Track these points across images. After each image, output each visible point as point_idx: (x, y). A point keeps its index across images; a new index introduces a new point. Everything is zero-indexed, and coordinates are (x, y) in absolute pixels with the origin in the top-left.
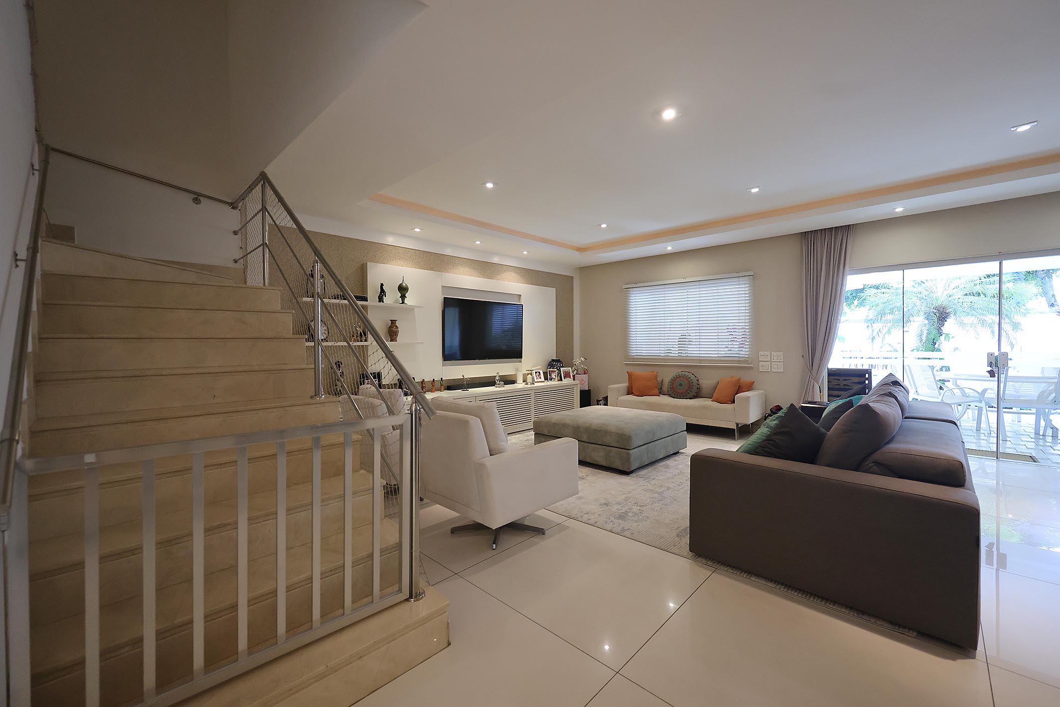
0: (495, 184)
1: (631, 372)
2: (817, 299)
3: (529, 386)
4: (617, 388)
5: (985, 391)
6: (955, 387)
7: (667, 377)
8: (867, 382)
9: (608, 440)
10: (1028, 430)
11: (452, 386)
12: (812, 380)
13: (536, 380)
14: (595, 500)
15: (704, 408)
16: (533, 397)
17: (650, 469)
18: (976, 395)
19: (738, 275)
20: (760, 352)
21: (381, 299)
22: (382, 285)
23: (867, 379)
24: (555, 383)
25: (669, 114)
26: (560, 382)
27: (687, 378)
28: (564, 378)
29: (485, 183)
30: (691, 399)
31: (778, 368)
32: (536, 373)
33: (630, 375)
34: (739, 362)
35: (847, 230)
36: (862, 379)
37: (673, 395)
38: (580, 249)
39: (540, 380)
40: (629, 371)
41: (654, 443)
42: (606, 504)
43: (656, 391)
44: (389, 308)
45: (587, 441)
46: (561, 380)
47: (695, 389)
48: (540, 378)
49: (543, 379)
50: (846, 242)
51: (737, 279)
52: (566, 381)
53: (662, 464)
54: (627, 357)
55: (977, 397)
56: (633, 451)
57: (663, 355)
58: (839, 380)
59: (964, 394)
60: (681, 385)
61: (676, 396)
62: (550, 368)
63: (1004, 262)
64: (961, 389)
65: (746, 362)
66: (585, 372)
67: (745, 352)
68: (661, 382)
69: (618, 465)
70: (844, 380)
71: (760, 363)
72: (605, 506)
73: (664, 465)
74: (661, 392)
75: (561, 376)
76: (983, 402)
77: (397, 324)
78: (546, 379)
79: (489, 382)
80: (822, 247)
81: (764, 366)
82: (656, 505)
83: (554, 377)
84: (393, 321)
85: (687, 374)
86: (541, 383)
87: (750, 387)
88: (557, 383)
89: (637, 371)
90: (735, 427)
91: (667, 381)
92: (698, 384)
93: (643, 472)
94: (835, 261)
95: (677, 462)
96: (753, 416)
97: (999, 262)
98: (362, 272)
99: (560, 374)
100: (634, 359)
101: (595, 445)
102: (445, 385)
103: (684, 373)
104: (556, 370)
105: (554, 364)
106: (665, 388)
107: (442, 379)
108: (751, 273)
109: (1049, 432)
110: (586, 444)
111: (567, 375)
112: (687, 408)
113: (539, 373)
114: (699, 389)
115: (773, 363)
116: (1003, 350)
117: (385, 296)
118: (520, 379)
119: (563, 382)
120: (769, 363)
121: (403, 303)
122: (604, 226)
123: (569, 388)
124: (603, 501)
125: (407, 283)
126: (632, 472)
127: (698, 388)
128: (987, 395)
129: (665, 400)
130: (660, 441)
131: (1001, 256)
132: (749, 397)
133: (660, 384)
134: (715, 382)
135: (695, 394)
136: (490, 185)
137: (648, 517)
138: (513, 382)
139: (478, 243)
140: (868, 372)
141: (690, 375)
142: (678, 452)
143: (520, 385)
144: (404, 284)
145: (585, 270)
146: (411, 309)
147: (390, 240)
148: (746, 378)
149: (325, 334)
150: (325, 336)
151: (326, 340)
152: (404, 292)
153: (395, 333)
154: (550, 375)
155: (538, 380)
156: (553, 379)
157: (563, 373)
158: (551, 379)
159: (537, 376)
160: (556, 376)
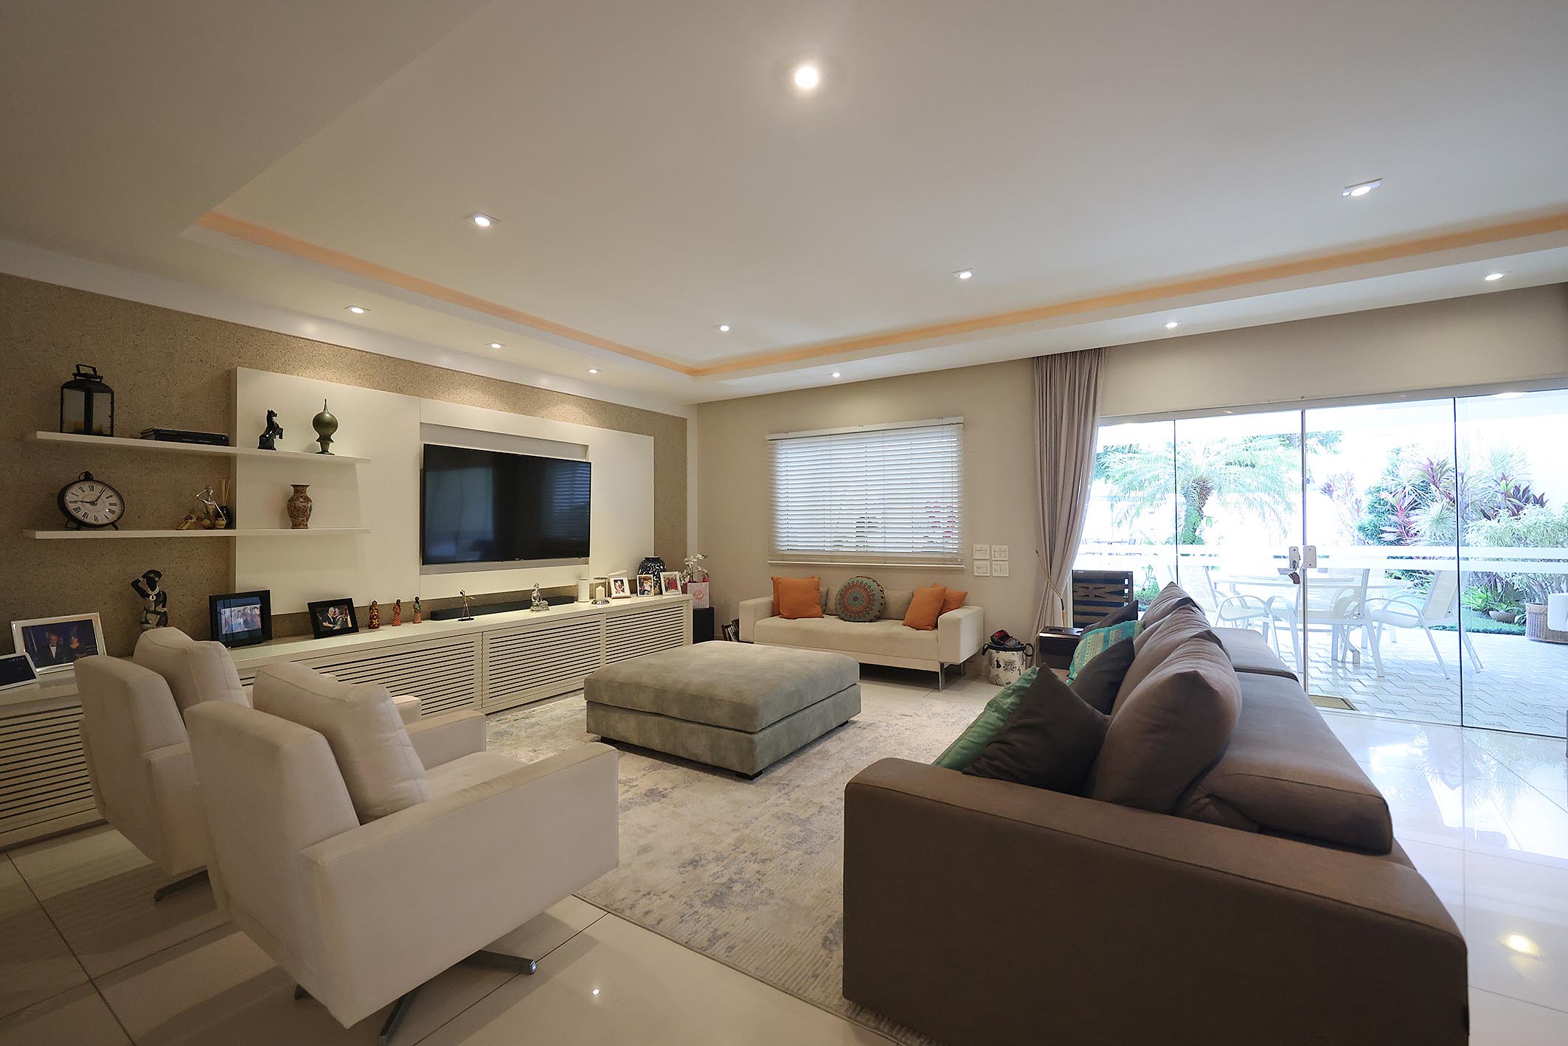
0: (493, 220)
1: (778, 579)
2: (1056, 461)
3: (600, 606)
4: (754, 605)
5: (1271, 600)
6: (1233, 595)
7: (834, 585)
8: (1126, 591)
9: (718, 715)
10: (1323, 653)
11: (440, 611)
12: (1051, 590)
13: (614, 595)
14: (674, 853)
15: (890, 638)
16: (603, 626)
17: (793, 763)
18: (1262, 605)
19: (941, 422)
20: (975, 546)
21: (266, 443)
22: (271, 414)
23: (1127, 587)
24: (649, 598)
25: (807, 78)
26: (658, 597)
27: (866, 588)
28: (667, 590)
29: (471, 216)
30: (871, 621)
31: (1002, 570)
32: (616, 581)
33: (776, 583)
34: (944, 561)
35: (1097, 354)
36: (1119, 587)
37: (843, 616)
38: (694, 372)
39: (622, 594)
40: (775, 576)
41: (801, 714)
42: (694, 863)
43: (818, 609)
44: (290, 461)
45: (678, 717)
46: (661, 593)
47: (876, 607)
48: (623, 591)
49: (627, 592)
50: (1096, 376)
51: (939, 429)
52: (669, 596)
53: (817, 748)
54: (773, 552)
55: (1261, 609)
56: (761, 735)
57: (829, 549)
58: (1088, 588)
59: (1244, 605)
60: (856, 599)
61: (847, 618)
62: (642, 574)
63: (1308, 412)
64: (1241, 598)
65: (953, 560)
66: (704, 578)
67: (952, 546)
68: (825, 594)
69: (733, 762)
70: (1096, 588)
71: (976, 562)
72: (690, 868)
73: (819, 752)
74: (825, 611)
75: (660, 586)
76: (1270, 616)
77: (309, 493)
78: (633, 591)
79: (520, 601)
80: (1062, 381)
81: (981, 568)
82: (793, 854)
83: (647, 588)
84: (299, 488)
85: (865, 581)
86: (623, 600)
87: (960, 602)
89: (786, 576)
90: (938, 670)
91: (834, 592)
92: (882, 597)
93: (781, 771)
94: (1081, 401)
95: (843, 745)
96: (965, 649)
97: (1299, 412)
98: (227, 386)
99: (658, 583)
100: (783, 557)
101: (693, 726)
102: (425, 609)
103: (860, 579)
104: (652, 576)
105: (650, 566)
106: (832, 604)
108: (960, 419)
109: (1350, 655)
110: (678, 723)
111: (671, 585)
112: (863, 638)
113: (622, 581)
114: (884, 605)
115: (994, 562)
116: (1309, 543)
117: (281, 437)
118: (584, 594)
119: (664, 598)
120: (988, 562)
121: (324, 451)
122: (725, 328)
123: (676, 607)
124: (688, 855)
125: (333, 412)
126: (760, 773)
127: (882, 604)
128: (1274, 605)
129: (831, 624)
130: (813, 708)
131: (1304, 403)
132: (959, 620)
133: (824, 598)
134: (907, 593)
135: (878, 614)
136: (482, 222)
137: (771, 894)
138: (571, 599)
139: (496, 346)
140: (1129, 575)
141: (870, 582)
142: (847, 722)
143: (584, 605)
144: (327, 415)
145: (706, 408)
146: (347, 466)
147: (309, 330)
148: (954, 586)
149: (113, 512)
150: (112, 517)
151: (114, 525)
152: (327, 431)
153: (296, 512)
154: (641, 585)
155: (618, 595)
156: (646, 592)
157: (665, 581)
158: (643, 593)
159: (618, 588)
160: (651, 587)
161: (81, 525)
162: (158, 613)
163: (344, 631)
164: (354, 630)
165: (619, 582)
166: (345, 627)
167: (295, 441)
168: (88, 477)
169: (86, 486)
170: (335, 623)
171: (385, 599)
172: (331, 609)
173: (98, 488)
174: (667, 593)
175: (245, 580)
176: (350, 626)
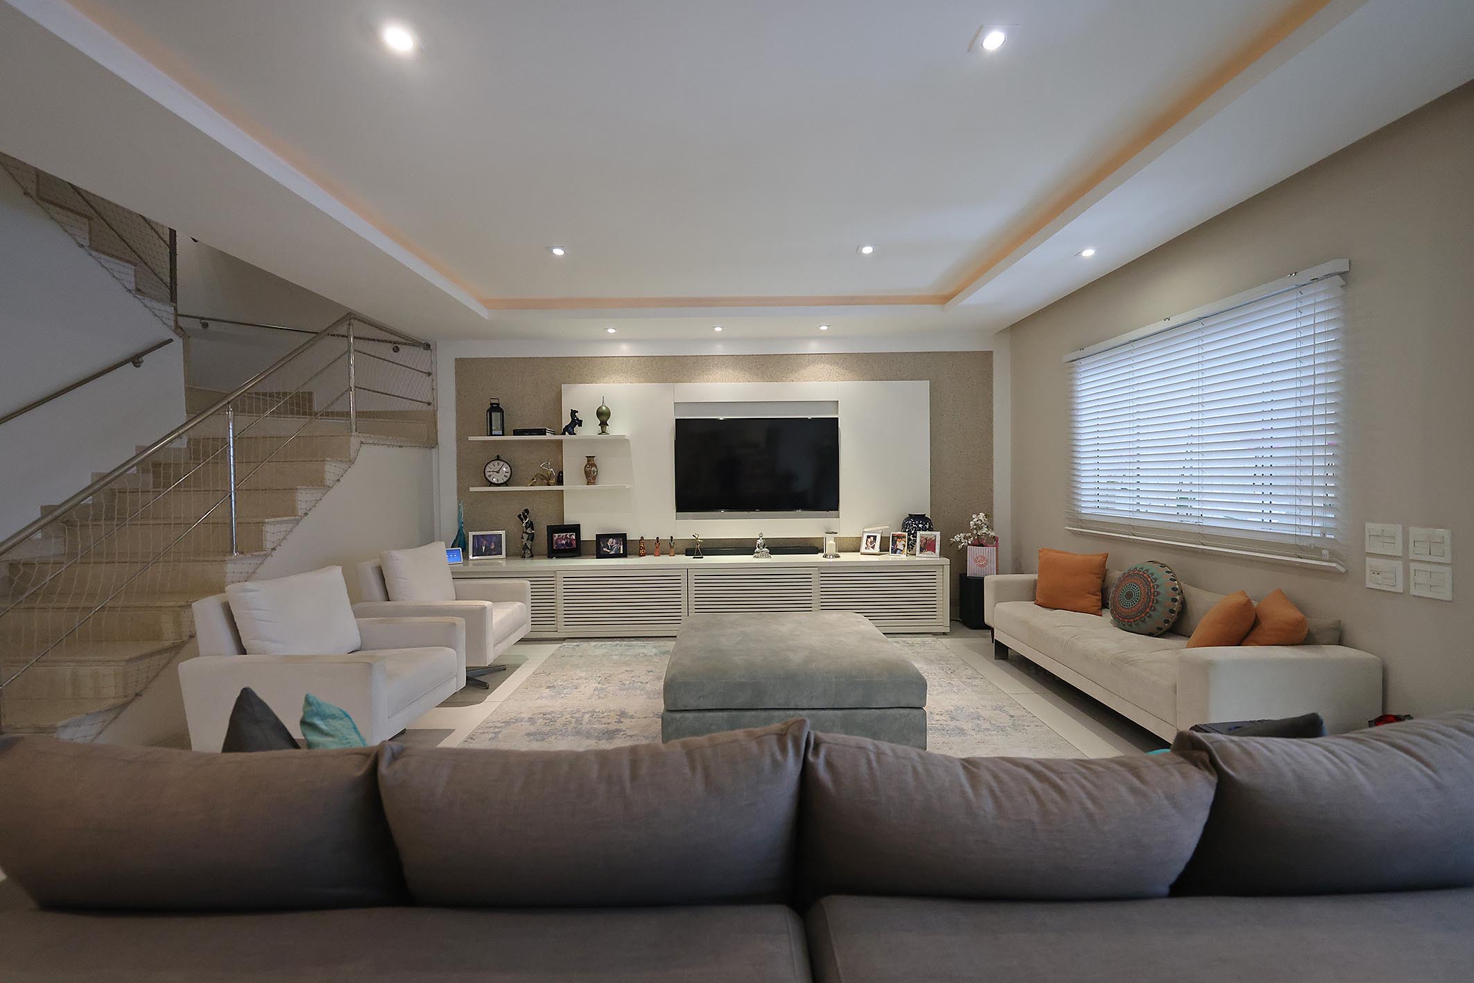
7: (1120, 568)
13: (863, 550)
16: (816, 580)
20: (1367, 525)
21: (570, 431)
22: (575, 412)
24: (902, 557)
26: (912, 558)
27: (1150, 580)
28: (921, 551)
29: (550, 249)
30: (1151, 635)
31: (1431, 582)
32: (869, 537)
34: (1298, 550)
38: (946, 299)
39: (871, 551)
43: (1095, 600)
47: (1159, 614)
48: (873, 547)
49: (877, 550)
51: (1295, 294)
52: (924, 557)
54: (1070, 515)
60: (1129, 595)
61: (1115, 622)
65: (1314, 551)
68: (1110, 575)
71: (1370, 560)
74: (1107, 606)
77: (596, 461)
78: (884, 549)
81: (1380, 573)
83: (899, 546)
84: (591, 458)
85: (1157, 569)
86: (867, 557)
88: (906, 558)
92: (1181, 600)
98: (558, 396)
100: (1085, 523)
103: (1151, 566)
104: (906, 534)
105: (914, 523)
107: (672, 537)
108: (1336, 264)
111: (928, 545)
113: (875, 537)
114: (1182, 613)
115: (1413, 566)
117: (580, 426)
118: (829, 547)
119: (917, 559)
120: (1398, 563)
121: (605, 432)
122: (867, 250)
125: (609, 405)
127: (1177, 611)
132: (1211, 664)
135: (1165, 625)
136: (558, 252)
139: (718, 329)
141: (1160, 573)
144: (604, 408)
145: (1023, 326)
146: (621, 441)
149: (506, 477)
150: (505, 479)
151: (505, 484)
152: (604, 418)
153: (590, 474)
154: (894, 543)
155: (867, 551)
156: (898, 551)
157: (921, 541)
158: (894, 551)
159: (869, 544)
160: (904, 546)
161: (492, 484)
162: (527, 533)
163: (617, 556)
164: (624, 555)
165: (872, 538)
166: (618, 552)
167: (590, 428)
168: (498, 458)
169: (496, 463)
170: (611, 550)
171: (650, 536)
172: (611, 540)
173: (501, 463)
174: (920, 555)
175: (569, 519)
176: (622, 552)
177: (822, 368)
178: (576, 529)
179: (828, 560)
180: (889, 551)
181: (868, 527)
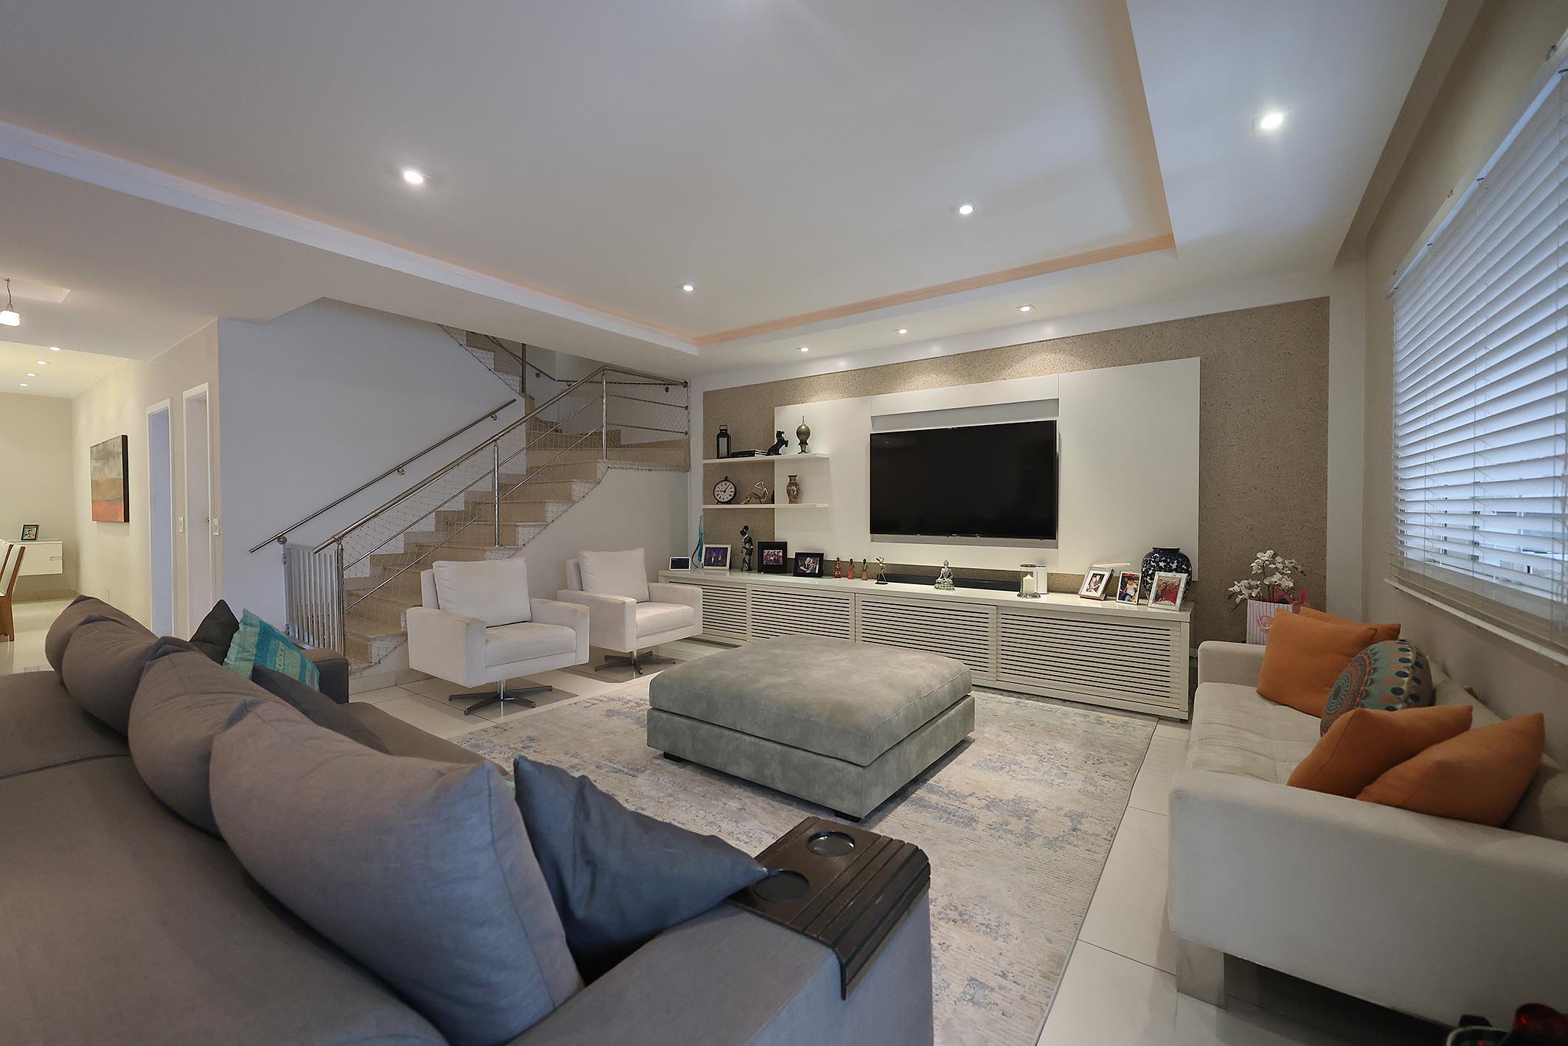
13: (1083, 592)
16: (992, 621)
21: (776, 451)
22: (780, 432)
26: (1143, 608)
32: (1094, 575)
52: (1155, 608)
66: (1279, 597)
77: (801, 480)
83: (1130, 591)
84: (793, 478)
88: (1135, 608)
98: (771, 418)
100: (1404, 576)
107: (865, 560)
111: (1168, 593)
113: (1101, 576)
119: (1150, 610)
121: (804, 452)
122: (966, 210)
123: (1162, 627)
125: (807, 424)
139: (903, 331)
144: (804, 427)
149: (731, 496)
150: (730, 498)
151: (730, 502)
152: (804, 437)
153: (794, 493)
154: (1124, 586)
155: (1088, 594)
156: (1128, 597)
157: (1159, 586)
158: (1123, 597)
159: (1092, 585)
160: (1136, 591)
161: (719, 502)
162: (746, 548)
163: (812, 575)
164: (819, 575)
165: (1098, 577)
166: (813, 572)
167: (793, 450)
168: (726, 479)
169: (724, 483)
170: (807, 569)
172: (808, 559)
173: (728, 483)
174: (1153, 605)
175: (779, 536)
176: (817, 572)
177: (1045, 358)
178: (783, 546)
179: (1024, 600)
180: (1115, 596)
181: (1096, 563)
